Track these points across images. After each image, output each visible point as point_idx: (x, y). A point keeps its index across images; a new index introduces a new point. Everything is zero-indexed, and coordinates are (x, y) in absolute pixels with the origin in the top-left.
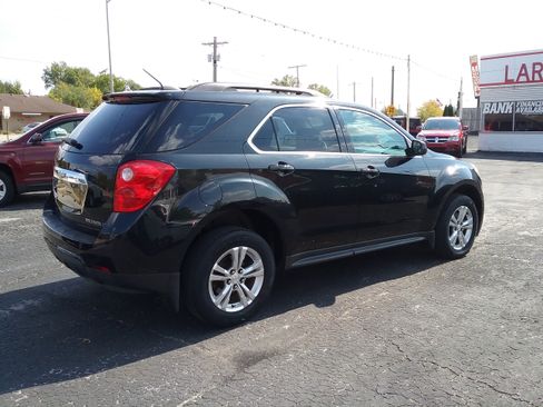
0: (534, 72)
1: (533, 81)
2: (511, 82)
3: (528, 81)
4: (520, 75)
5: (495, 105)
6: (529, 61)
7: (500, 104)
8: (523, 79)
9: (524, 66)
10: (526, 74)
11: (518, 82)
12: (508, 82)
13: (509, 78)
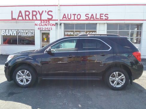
0: (26, 15)
1: (26, 20)
2: (14, 19)
3: (23, 20)
4: (19, 16)
5: (7, 31)
6: (23, 10)
7: (10, 31)
8: (20, 18)
9: (20, 12)
10: (22, 16)
11: (18, 20)
12: (13, 19)
13: (13, 17)
